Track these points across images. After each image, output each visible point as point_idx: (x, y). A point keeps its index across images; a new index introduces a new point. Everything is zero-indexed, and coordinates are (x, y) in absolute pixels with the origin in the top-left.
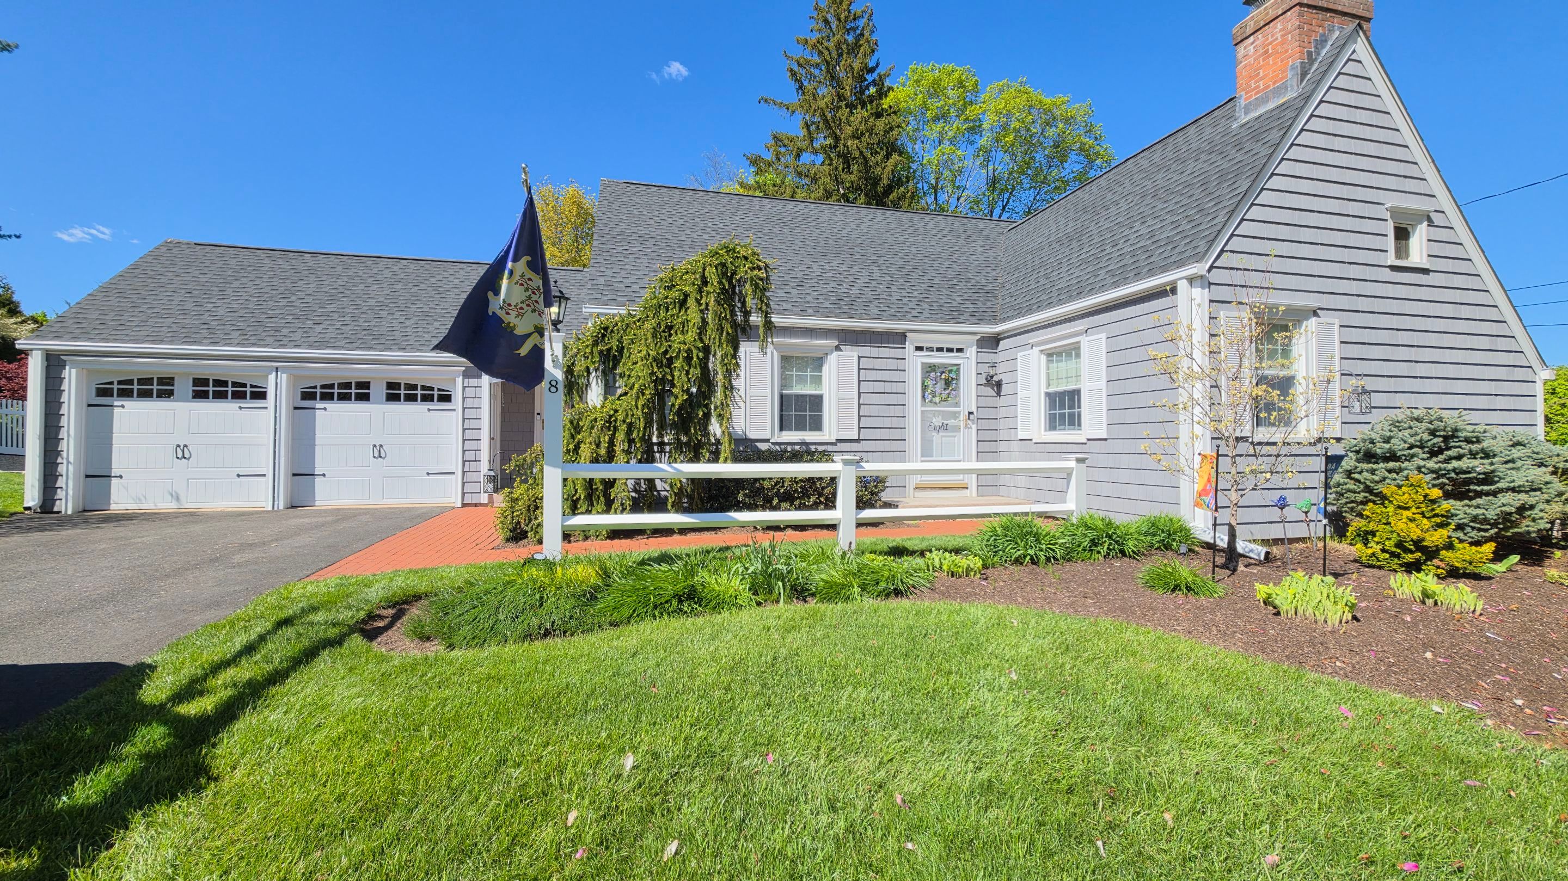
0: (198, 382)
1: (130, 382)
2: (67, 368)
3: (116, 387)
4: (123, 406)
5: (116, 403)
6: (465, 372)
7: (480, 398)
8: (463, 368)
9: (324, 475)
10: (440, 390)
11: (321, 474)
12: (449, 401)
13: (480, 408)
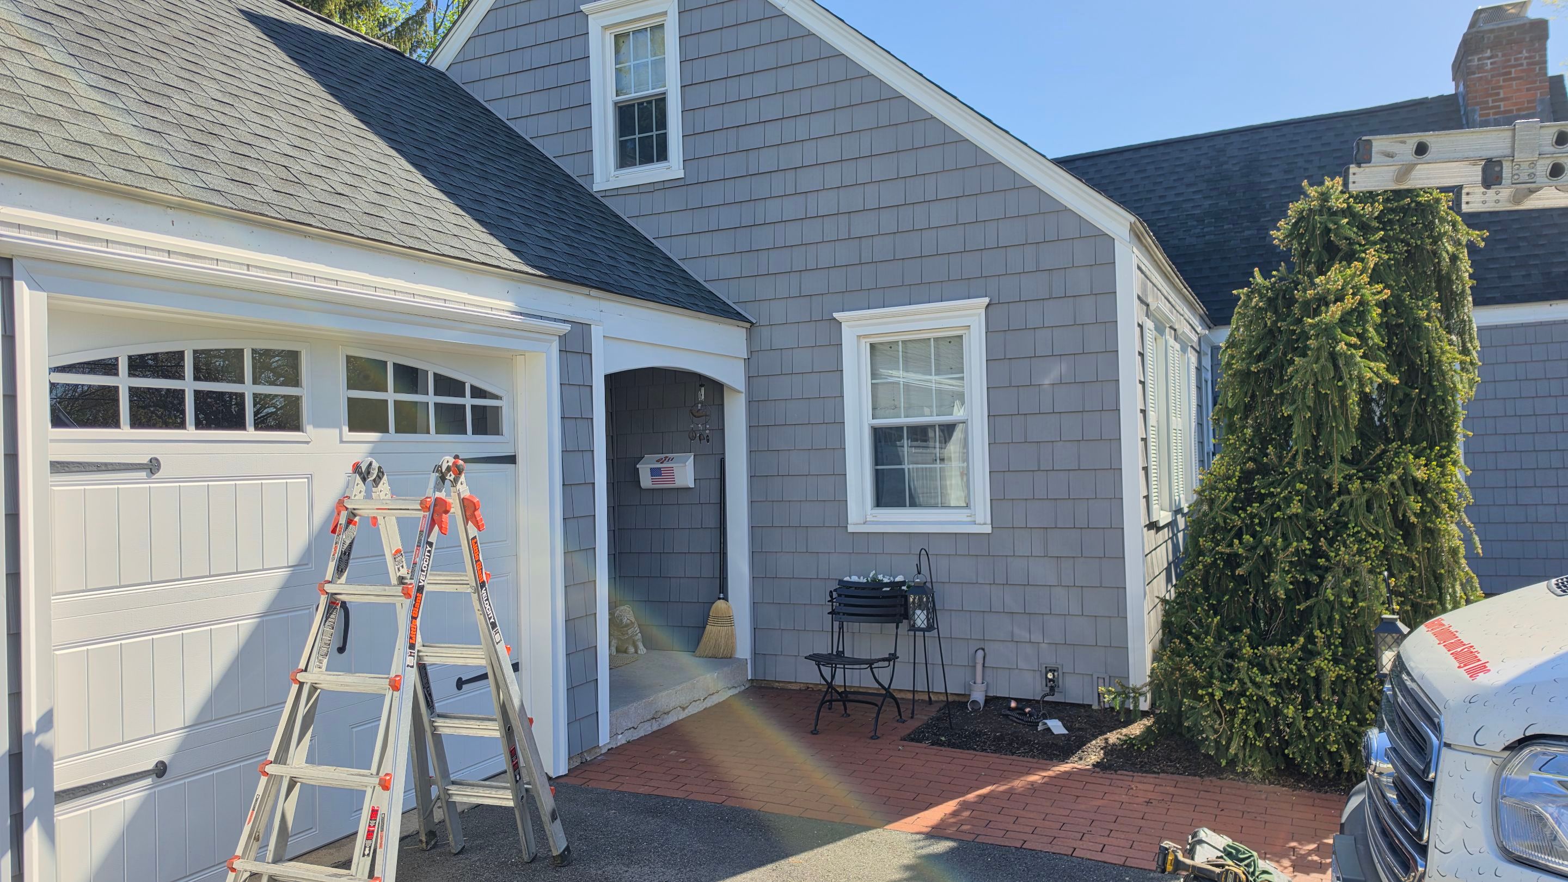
6: (563, 338)
7: (589, 420)
8: (568, 327)
9: (161, 770)
10: (478, 392)
11: (151, 766)
12: (497, 431)
13: (590, 453)
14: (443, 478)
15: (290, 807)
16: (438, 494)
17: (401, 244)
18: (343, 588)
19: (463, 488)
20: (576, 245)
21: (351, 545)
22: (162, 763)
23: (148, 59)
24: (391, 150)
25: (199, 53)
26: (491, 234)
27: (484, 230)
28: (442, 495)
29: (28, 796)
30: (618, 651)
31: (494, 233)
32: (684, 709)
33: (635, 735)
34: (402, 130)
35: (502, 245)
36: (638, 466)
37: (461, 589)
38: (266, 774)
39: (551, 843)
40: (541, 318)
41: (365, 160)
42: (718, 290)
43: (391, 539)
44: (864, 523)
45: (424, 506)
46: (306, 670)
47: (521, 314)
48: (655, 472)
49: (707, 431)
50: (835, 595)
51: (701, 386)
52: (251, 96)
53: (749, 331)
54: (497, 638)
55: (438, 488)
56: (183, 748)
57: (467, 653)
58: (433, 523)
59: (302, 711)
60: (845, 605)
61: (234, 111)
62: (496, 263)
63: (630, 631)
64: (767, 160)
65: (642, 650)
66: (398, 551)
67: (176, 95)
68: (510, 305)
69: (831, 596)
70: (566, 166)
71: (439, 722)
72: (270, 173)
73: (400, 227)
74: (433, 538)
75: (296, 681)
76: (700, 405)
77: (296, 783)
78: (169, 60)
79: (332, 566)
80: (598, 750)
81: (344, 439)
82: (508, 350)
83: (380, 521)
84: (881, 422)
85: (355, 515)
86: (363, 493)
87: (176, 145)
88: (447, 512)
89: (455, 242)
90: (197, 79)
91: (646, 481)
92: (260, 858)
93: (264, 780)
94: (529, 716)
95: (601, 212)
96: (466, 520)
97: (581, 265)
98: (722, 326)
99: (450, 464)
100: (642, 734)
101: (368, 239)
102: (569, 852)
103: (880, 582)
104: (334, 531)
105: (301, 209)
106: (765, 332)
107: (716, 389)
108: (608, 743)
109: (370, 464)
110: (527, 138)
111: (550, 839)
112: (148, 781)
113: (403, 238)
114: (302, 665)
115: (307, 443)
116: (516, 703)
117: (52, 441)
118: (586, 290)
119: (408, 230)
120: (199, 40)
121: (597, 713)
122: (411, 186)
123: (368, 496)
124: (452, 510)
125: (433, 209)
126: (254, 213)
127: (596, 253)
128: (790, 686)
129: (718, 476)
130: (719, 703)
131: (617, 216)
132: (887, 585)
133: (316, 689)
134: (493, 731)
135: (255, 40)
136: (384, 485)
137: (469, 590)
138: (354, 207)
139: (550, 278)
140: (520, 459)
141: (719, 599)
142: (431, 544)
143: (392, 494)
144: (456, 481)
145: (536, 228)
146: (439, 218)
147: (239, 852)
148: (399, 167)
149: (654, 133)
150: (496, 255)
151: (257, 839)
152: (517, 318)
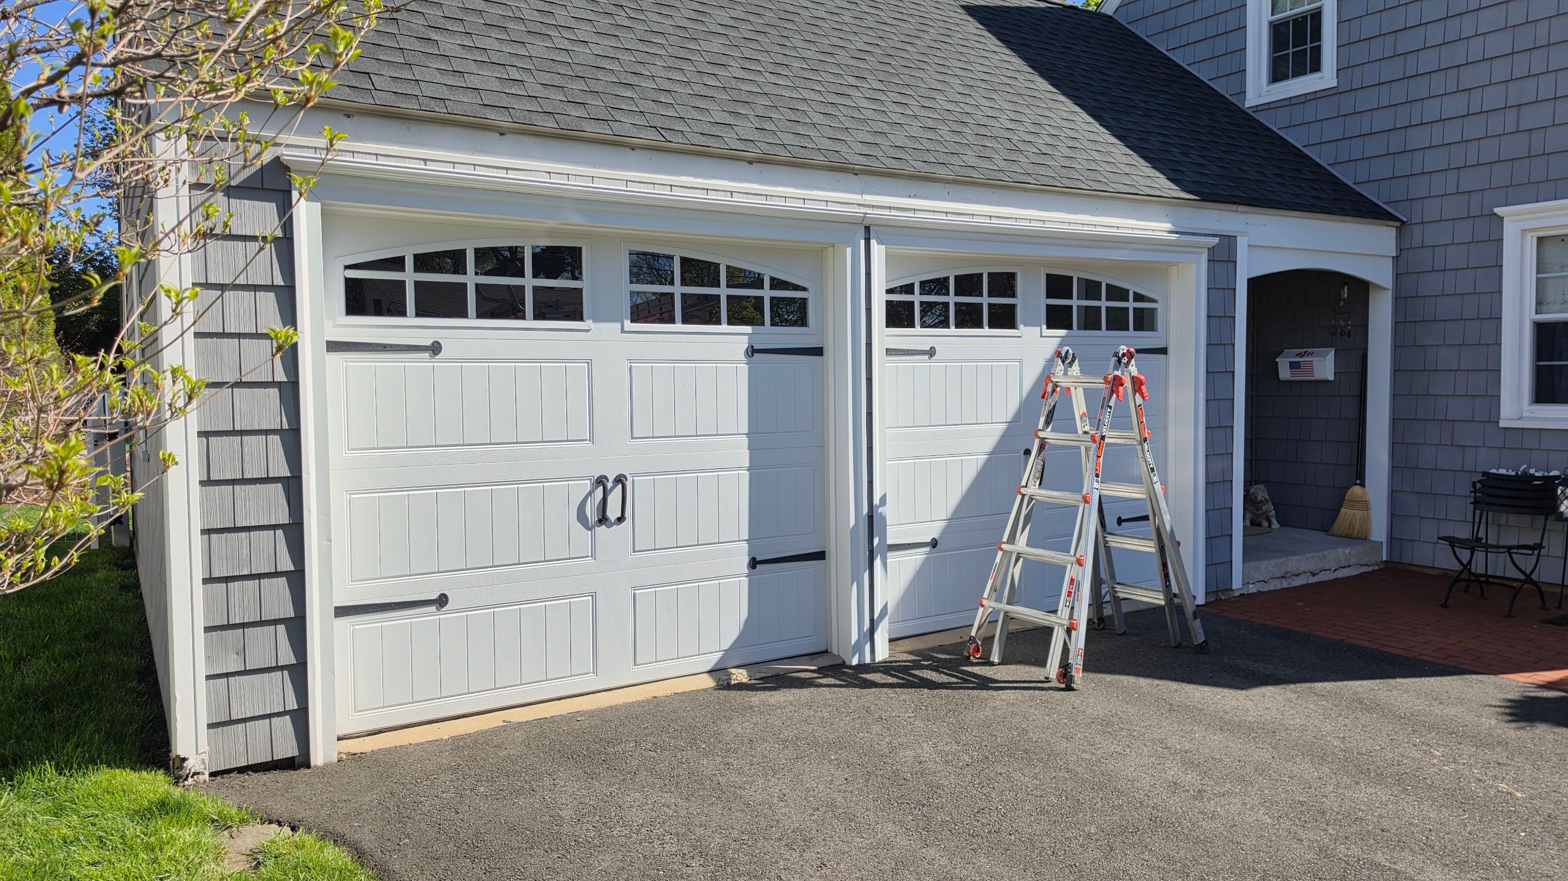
0: (646, 266)
1: (454, 260)
3: (409, 277)
4: (437, 350)
6: (1212, 250)
7: (1232, 319)
8: (1216, 240)
9: (934, 544)
10: (1139, 297)
11: (929, 540)
12: (1152, 328)
13: (1231, 346)
14: (1119, 361)
15: (1017, 571)
16: (1116, 373)
17: (1088, 188)
18: (1047, 434)
19: (1133, 369)
20: (1226, 165)
21: (1054, 406)
22: (935, 539)
23: (918, 71)
24: (1076, 106)
25: (944, 56)
26: (1154, 168)
27: (1149, 165)
28: (1118, 373)
29: (876, 541)
30: (1252, 523)
31: (1156, 166)
32: (1314, 575)
33: (1266, 588)
34: (1082, 85)
35: (1163, 176)
36: (1277, 360)
37: (1129, 442)
38: (1001, 549)
39: (1193, 635)
40: (1194, 234)
41: (1058, 121)
42: (1368, 192)
43: (1079, 405)
44: (1519, 419)
45: (1106, 381)
46: (1026, 487)
47: (1176, 233)
48: (1294, 365)
49: (1349, 327)
50: (1478, 486)
51: (1345, 284)
52: (979, 84)
53: (1400, 231)
54: (1155, 479)
55: (1116, 368)
56: (945, 532)
57: (1131, 489)
58: (1112, 392)
59: (1024, 513)
60: (1488, 495)
61: (971, 99)
62: (1158, 193)
63: (1264, 508)
64: (1428, 61)
65: (1275, 525)
66: (1084, 414)
67: (938, 96)
68: (1168, 226)
69: (1475, 487)
70: (1219, 87)
71: (1109, 538)
72: (1001, 146)
73: (1086, 173)
74: (1112, 403)
75: (1020, 493)
76: (1342, 303)
77: (1020, 557)
78: (929, 68)
79: (1042, 419)
80: (1231, 593)
81: (1043, 335)
82: (1165, 262)
83: (1072, 389)
84: (1544, 317)
85: (1057, 386)
86: (1062, 372)
87: (944, 136)
88: (1122, 385)
89: (1126, 180)
90: (947, 79)
91: (1285, 373)
92: (998, 600)
93: (1000, 553)
94: (1178, 540)
95: (1252, 127)
96: (1135, 391)
97: (1230, 184)
98: (1369, 227)
99: (1125, 351)
100: (1272, 588)
101: (1067, 187)
102: (1207, 644)
103: (1532, 476)
104: (1043, 397)
105: (1022, 171)
106: (1417, 230)
107: (1361, 288)
108: (1241, 589)
109: (1068, 351)
110: (1184, 66)
111: (1192, 632)
112: (927, 549)
113: (1090, 183)
114: (1024, 483)
115: (1020, 337)
116: (1168, 527)
117: (887, 336)
118: (1234, 207)
119: (1092, 175)
120: (942, 44)
121: (1231, 562)
122: (1092, 136)
123: (1065, 374)
124: (1125, 385)
125: (1109, 153)
126: (996, 180)
127: (1245, 171)
128: (1427, 571)
129: (1359, 370)
130: (1350, 576)
131: (1268, 129)
132: (1539, 478)
133: (1032, 499)
134: (1149, 547)
135: (975, 31)
136: (1076, 367)
137: (1135, 443)
138: (1054, 163)
139: (1202, 200)
140: (1170, 351)
141: (1356, 484)
142: (1110, 407)
143: (1081, 373)
144: (1128, 363)
145: (1191, 156)
146: (1114, 161)
147: (985, 596)
148: (1083, 119)
149: (1309, 46)
150: (1159, 186)
151: (995, 590)
152: (1174, 237)
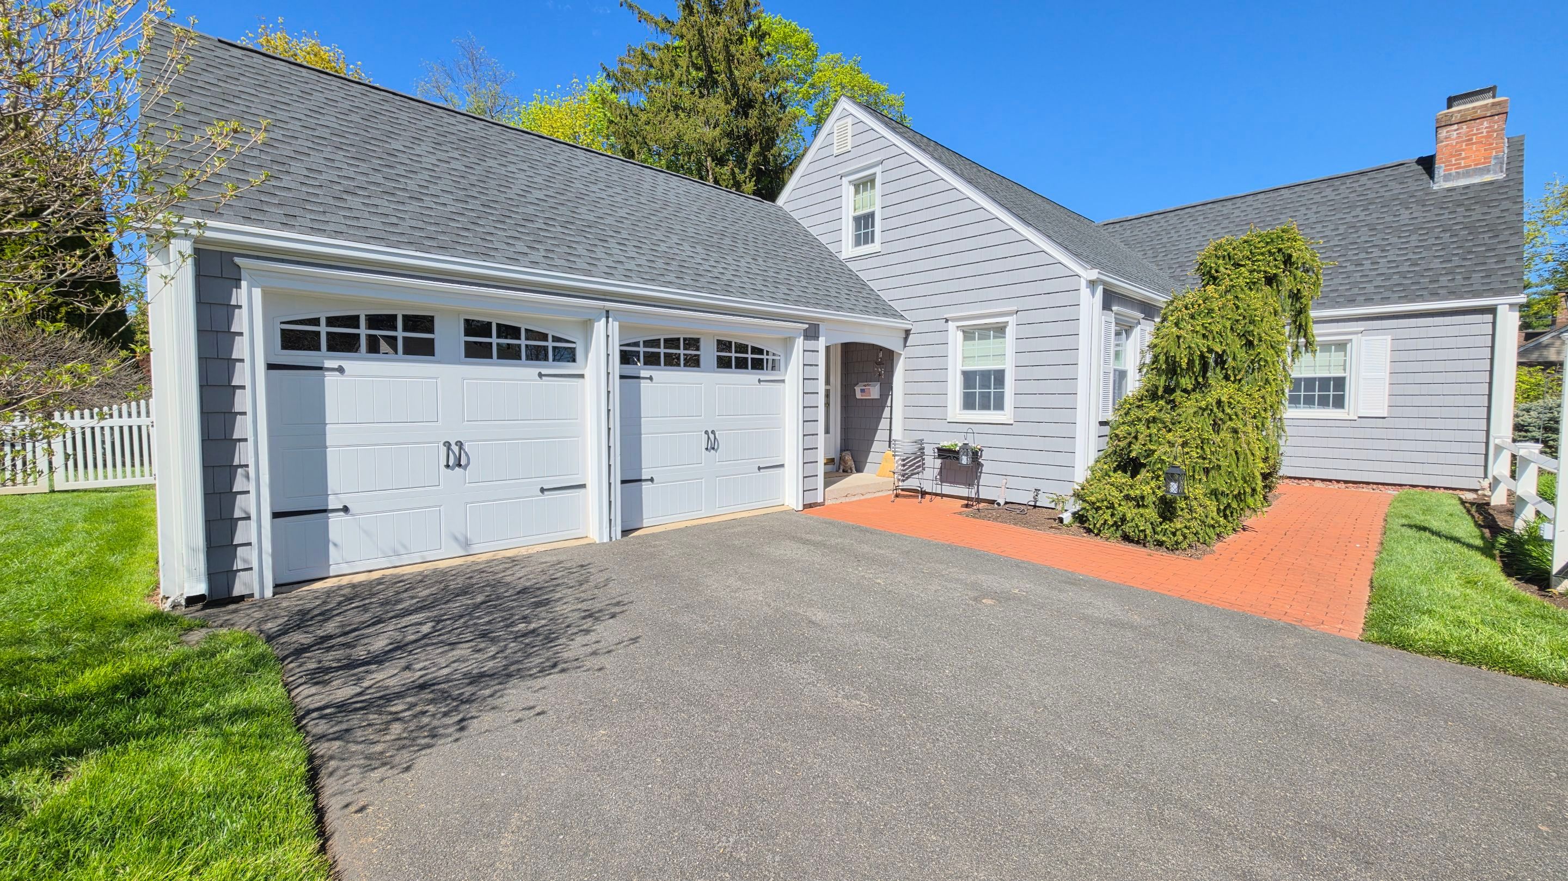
0: (475, 328)
1: (353, 321)
2: (244, 284)
3: (323, 329)
4: (341, 370)
5: (328, 364)
6: (805, 331)
7: (817, 366)
8: (807, 326)
9: (652, 480)
10: (770, 354)
11: (649, 478)
13: (817, 380)
22: (652, 477)
30: (844, 471)
36: (855, 388)
42: (895, 305)
44: (956, 417)
48: (862, 391)
51: (880, 351)
63: (848, 462)
65: (855, 471)
70: (829, 248)
76: (879, 360)
81: (717, 372)
84: (968, 368)
91: (859, 395)
95: (843, 269)
107: (890, 353)
108: (823, 502)
110: (815, 235)
112: (648, 483)
115: (702, 374)
121: (818, 489)
129: (889, 393)
131: (850, 270)
140: (786, 381)
141: (888, 450)
149: (870, 230)
152: (784, 323)
